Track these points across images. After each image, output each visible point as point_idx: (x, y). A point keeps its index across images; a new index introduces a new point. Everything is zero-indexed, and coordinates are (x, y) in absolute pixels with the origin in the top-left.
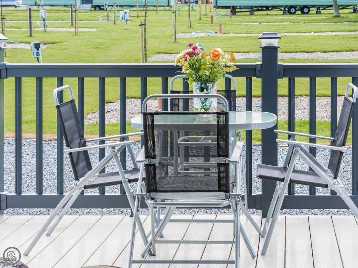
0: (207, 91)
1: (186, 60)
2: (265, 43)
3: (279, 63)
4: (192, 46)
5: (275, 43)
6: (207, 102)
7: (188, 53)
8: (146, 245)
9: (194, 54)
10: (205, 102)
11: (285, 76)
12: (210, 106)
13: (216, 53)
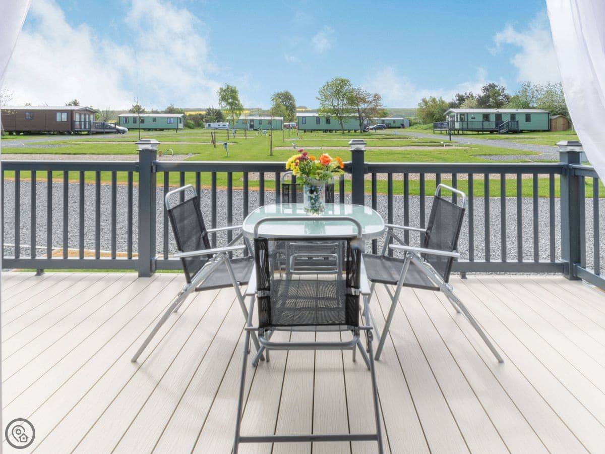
0: (317, 193)
1: (297, 165)
2: (354, 147)
3: (365, 163)
4: (303, 152)
5: (362, 147)
6: (317, 203)
7: (299, 159)
8: (258, 351)
9: (304, 159)
10: (315, 203)
11: (369, 172)
12: (319, 207)
13: (327, 159)
